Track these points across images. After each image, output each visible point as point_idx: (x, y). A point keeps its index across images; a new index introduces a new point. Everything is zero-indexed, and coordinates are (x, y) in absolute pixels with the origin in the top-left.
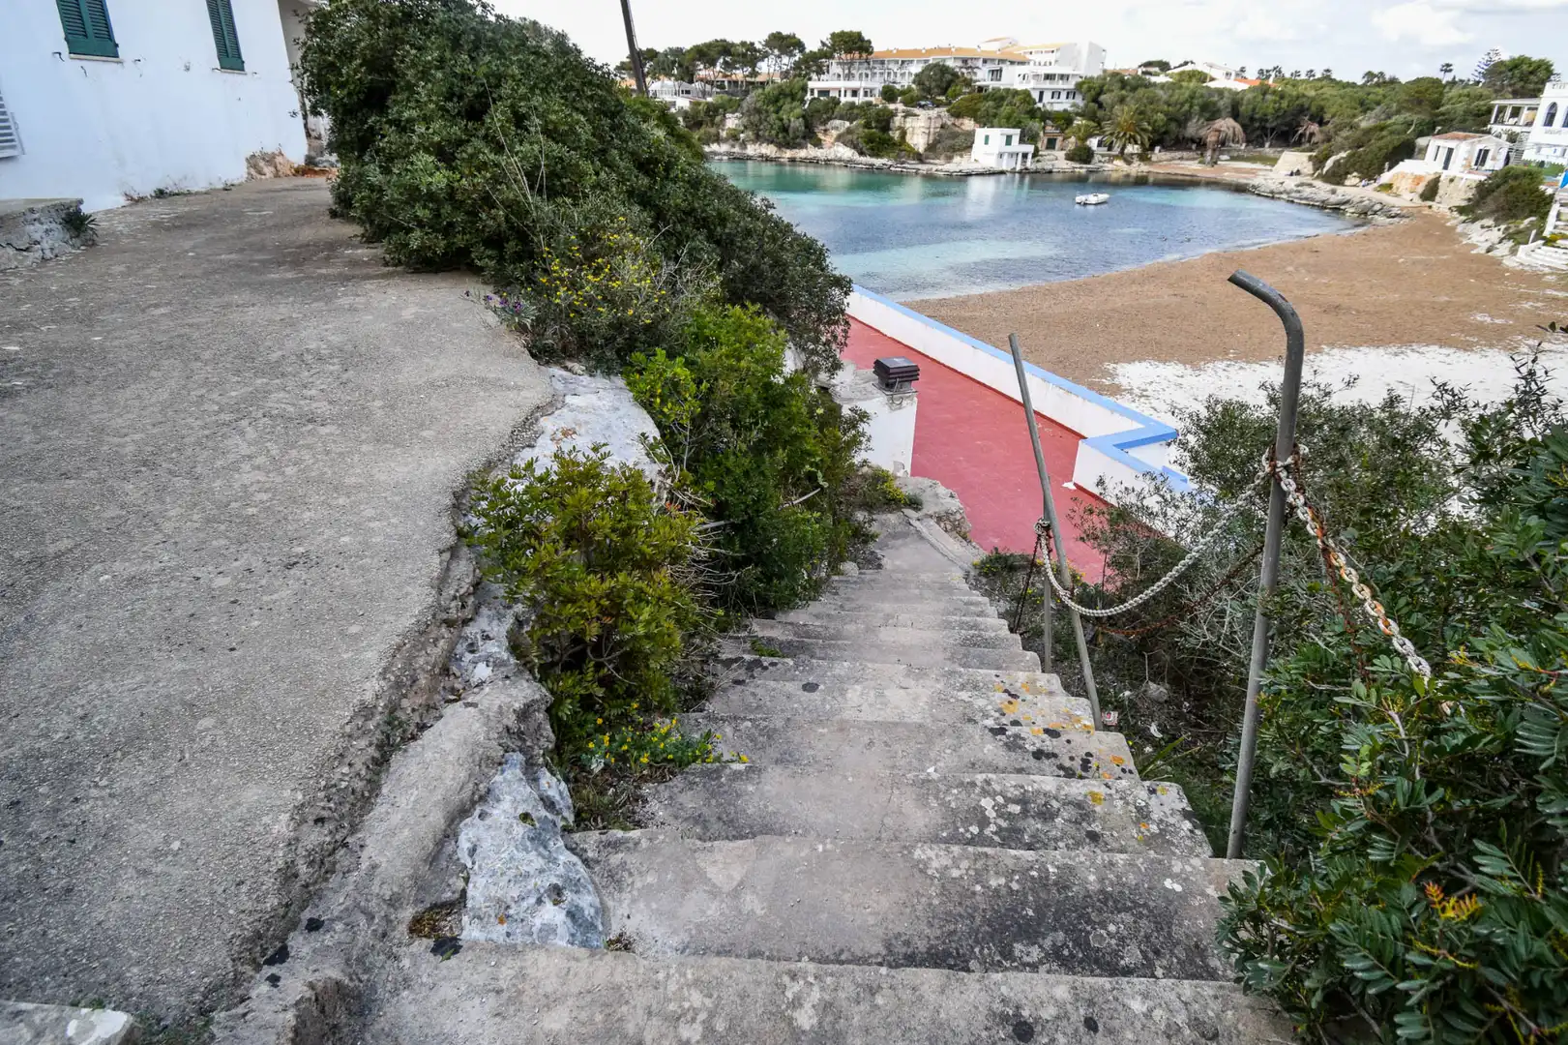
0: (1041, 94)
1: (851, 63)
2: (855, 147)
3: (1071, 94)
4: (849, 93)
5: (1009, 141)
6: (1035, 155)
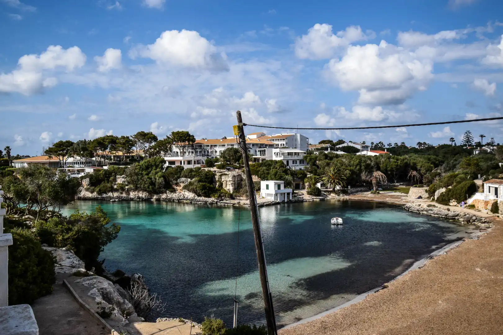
0: (288, 162)
1: (184, 147)
2: (194, 191)
3: (301, 162)
4: (186, 163)
5: (279, 187)
6: (293, 193)
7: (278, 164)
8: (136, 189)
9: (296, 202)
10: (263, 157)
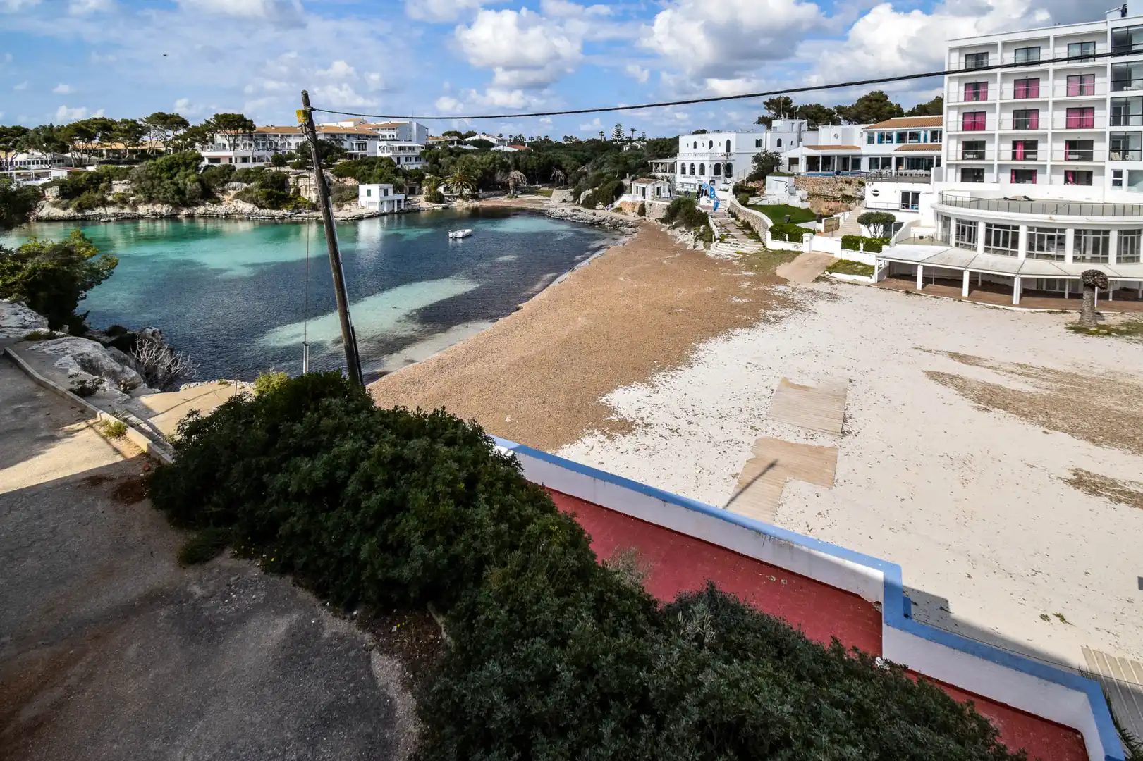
0: (398, 159)
1: (236, 136)
2: (255, 203)
3: (418, 159)
4: (239, 160)
5: (386, 193)
6: (406, 200)
7: (386, 162)
8: (150, 200)
9: (409, 212)
10: (363, 152)
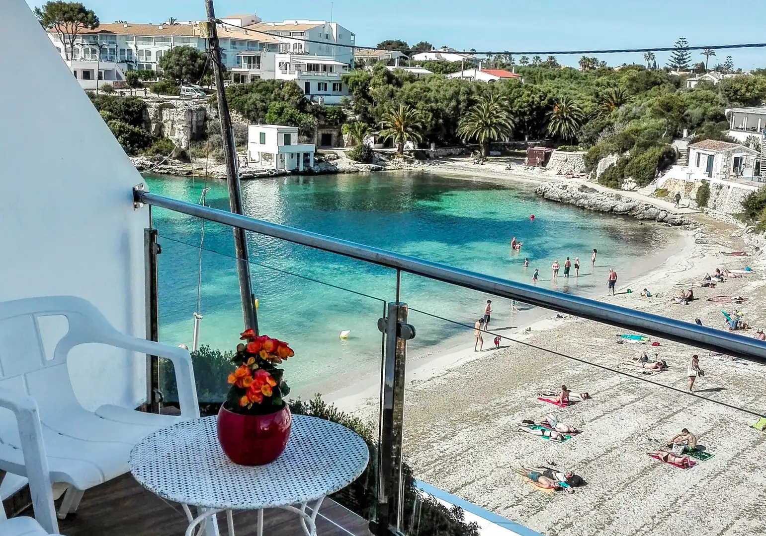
3: (337, 86)
5: (287, 141)
9: (321, 173)
10: (254, 71)
